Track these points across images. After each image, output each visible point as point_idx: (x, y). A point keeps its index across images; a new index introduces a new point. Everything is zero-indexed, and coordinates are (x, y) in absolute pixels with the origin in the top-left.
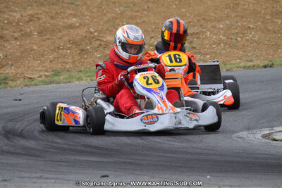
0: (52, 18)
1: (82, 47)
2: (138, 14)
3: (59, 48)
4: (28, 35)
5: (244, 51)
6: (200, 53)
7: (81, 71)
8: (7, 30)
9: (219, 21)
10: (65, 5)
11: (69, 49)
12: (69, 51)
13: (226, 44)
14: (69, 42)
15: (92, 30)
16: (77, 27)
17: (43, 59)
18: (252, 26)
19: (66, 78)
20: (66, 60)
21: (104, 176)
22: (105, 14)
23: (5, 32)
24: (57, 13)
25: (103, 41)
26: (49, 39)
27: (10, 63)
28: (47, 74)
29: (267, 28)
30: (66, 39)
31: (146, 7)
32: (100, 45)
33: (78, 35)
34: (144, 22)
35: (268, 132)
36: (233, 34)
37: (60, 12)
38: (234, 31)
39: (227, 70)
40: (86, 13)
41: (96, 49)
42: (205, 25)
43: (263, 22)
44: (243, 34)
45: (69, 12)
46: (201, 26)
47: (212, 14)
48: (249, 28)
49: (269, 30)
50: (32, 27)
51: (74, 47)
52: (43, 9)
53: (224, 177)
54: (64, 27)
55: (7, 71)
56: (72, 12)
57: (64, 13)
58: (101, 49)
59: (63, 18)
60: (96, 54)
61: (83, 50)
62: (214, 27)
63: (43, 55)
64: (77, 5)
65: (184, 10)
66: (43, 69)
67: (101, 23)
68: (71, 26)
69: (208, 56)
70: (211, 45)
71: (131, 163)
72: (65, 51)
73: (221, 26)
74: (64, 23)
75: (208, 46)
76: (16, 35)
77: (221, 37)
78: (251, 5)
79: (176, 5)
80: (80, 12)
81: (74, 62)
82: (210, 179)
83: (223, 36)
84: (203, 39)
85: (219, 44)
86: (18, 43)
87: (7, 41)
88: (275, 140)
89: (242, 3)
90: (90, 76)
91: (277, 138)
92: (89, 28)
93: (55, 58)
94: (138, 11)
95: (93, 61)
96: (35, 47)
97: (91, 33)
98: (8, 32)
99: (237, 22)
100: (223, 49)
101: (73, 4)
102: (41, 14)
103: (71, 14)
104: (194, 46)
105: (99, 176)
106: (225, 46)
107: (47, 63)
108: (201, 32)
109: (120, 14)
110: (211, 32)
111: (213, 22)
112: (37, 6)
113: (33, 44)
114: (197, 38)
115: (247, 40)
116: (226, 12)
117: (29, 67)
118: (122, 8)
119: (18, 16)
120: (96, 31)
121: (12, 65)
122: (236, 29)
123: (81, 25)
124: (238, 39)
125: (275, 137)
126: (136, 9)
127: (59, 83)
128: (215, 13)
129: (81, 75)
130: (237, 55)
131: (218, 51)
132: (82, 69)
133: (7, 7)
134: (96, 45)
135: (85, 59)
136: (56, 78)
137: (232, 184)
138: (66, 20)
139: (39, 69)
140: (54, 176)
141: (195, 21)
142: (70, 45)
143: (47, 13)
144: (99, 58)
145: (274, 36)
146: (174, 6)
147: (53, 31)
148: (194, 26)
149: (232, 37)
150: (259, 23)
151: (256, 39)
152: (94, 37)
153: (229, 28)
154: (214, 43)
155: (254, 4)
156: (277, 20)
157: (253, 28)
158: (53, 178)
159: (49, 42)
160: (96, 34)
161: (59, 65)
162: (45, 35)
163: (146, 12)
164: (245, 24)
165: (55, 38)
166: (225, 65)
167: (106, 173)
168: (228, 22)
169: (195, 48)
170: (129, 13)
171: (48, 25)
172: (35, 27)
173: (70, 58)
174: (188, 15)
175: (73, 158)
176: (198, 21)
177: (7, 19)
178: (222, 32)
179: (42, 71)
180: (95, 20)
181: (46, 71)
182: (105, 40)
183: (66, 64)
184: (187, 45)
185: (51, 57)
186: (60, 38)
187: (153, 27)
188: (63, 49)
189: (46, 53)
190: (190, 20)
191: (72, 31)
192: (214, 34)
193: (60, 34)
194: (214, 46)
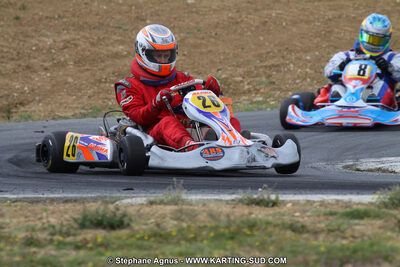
0: (93, 44)
2: (204, 42)
3: (100, 81)
4: (62, 65)
6: (280, 89)
8: (35, 58)
9: (306, 52)
10: (110, 29)
13: (313, 79)
14: (114, 73)
16: (125, 56)
17: (80, 94)
20: (110, 96)
23: (33, 61)
24: (99, 39)
26: (88, 70)
27: (37, 98)
28: (83, 111)
30: (109, 70)
31: (213, 34)
34: (210, 51)
37: (104, 38)
42: (288, 56)
45: (115, 37)
46: (283, 57)
47: (298, 44)
50: (67, 56)
52: (82, 33)
54: (108, 56)
55: (33, 108)
56: (119, 38)
57: (109, 39)
59: (107, 45)
62: (299, 59)
63: (80, 90)
64: (125, 30)
65: (262, 38)
66: (79, 106)
68: (117, 55)
69: (290, 93)
70: (294, 80)
72: (107, 85)
73: (308, 58)
74: (108, 51)
75: (290, 81)
76: (46, 65)
77: (308, 70)
78: (347, 34)
79: (252, 31)
80: (129, 38)
83: (310, 69)
84: (285, 72)
85: (305, 79)
86: (48, 75)
87: (35, 71)
89: (336, 30)
93: (94, 93)
94: (203, 39)
96: (70, 80)
98: (36, 60)
101: (120, 28)
103: (117, 40)
104: (273, 80)
106: (312, 81)
107: (85, 100)
108: (283, 64)
110: (295, 65)
111: (298, 52)
112: (75, 30)
113: (68, 75)
114: (278, 71)
116: (315, 41)
117: (61, 104)
118: (182, 35)
119: (49, 41)
121: (40, 101)
123: (130, 53)
126: (201, 36)
128: (301, 43)
133: (36, 31)
138: (110, 48)
139: (75, 105)
141: (276, 51)
142: (115, 78)
143: (87, 38)
146: (249, 33)
147: (94, 60)
148: (274, 57)
154: (299, 78)
155: (351, 32)
159: (88, 74)
161: (100, 101)
162: (84, 65)
163: (213, 40)
165: (95, 68)
168: (317, 53)
169: (274, 83)
170: (192, 41)
171: (88, 53)
172: (71, 55)
174: (267, 44)
176: (279, 51)
177: (36, 45)
178: (309, 65)
179: (77, 108)
181: (83, 108)
183: (110, 100)
184: (264, 79)
185: (90, 92)
186: (103, 69)
187: (222, 57)
188: (105, 82)
189: (83, 87)
190: (269, 50)
191: (117, 61)
192: (299, 67)
193: (103, 65)
194: (298, 81)
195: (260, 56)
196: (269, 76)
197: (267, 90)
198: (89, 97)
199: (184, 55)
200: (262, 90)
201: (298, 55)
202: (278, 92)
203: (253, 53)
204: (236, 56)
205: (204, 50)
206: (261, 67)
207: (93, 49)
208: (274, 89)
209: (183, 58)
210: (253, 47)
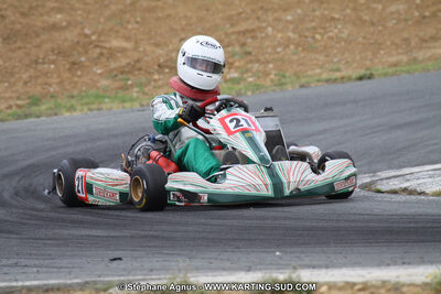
0: (24, 15)
1: (72, 59)
2: (159, 4)
3: (36, 62)
5: (327, 56)
6: (258, 61)
7: (72, 97)
9: (285, 10)
11: (53, 62)
12: (52, 66)
13: (297, 45)
14: (53, 51)
15: (87, 31)
16: (65, 28)
17: (12, 80)
18: (337, 16)
19: (51, 109)
20: (49, 80)
21: (115, 259)
22: (106, 6)
24: (31, 8)
25: (105, 48)
26: (20, 48)
28: (19, 102)
29: (360, 19)
30: (47, 46)
32: (102, 54)
33: (66, 40)
34: (169, 16)
35: (368, 180)
36: (308, 29)
37: (37, 6)
38: (309, 25)
39: (302, 86)
40: (77, 5)
41: (96, 62)
42: (264, 17)
43: (354, 9)
44: (324, 28)
45: (50, 4)
46: (258, 18)
48: (333, 19)
49: (364, 22)
51: (60, 58)
53: (302, 252)
54: (43, 29)
56: (55, 5)
58: (103, 60)
59: (42, 15)
60: (95, 69)
61: (74, 63)
62: (278, 20)
63: (12, 74)
66: (14, 95)
67: (102, 20)
68: (54, 27)
69: (271, 66)
70: (275, 47)
71: (157, 237)
72: (46, 66)
73: (289, 18)
75: (269, 50)
77: (290, 34)
80: (68, 4)
81: (61, 83)
82: (281, 258)
83: (294, 32)
84: (262, 38)
85: (287, 46)
88: (379, 191)
90: (87, 104)
91: (383, 188)
92: (83, 29)
93: (31, 77)
95: (91, 80)
97: (86, 36)
99: (314, 10)
100: (294, 54)
102: (6, 9)
103: (53, 9)
104: (249, 49)
105: (107, 260)
106: (296, 48)
107: (19, 86)
108: (259, 28)
109: (131, 5)
110: (273, 28)
111: (276, 11)
114: (253, 37)
115: (331, 38)
120: (94, 33)
122: (312, 21)
123: (69, 24)
124: (318, 36)
125: (379, 187)
127: (38, 117)
129: (73, 102)
130: (315, 62)
131: (286, 57)
132: (75, 93)
134: (95, 55)
135: (79, 77)
136: (34, 109)
137: (315, 263)
138: (46, 18)
139: (8, 95)
140: (37, 262)
141: (249, 11)
142: (55, 57)
143: (16, 7)
144: (101, 74)
145: (372, 29)
147: (26, 35)
148: (247, 19)
149: (307, 34)
150: (348, 11)
151: (344, 35)
152: (91, 43)
153: (301, 20)
154: (280, 44)
156: (375, 6)
157: (339, 20)
158: (35, 266)
159: (20, 53)
160: (94, 38)
161: (39, 88)
162: (15, 42)
164: (326, 12)
165: (29, 46)
166: (298, 77)
167: (117, 254)
168: (299, 11)
169: (250, 53)
170: (144, 4)
171: (18, 26)
173: (55, 75)
174: (237, 2)
175: (66, 232)
176: (253, 11)
178: (291, 27)
179: (11, 98)
180: (91, 16)
181: (18, 98)
182: (108, 45)
183: (50, 85)
184: (237, 49)
185: (25, 76)
186: (38, 46)
187: (184, 23)
188: (43, 63)
189: (16, 70)
190: (241, 10)
191: (56, 34)
192: (279, 31)
193: (38, 40)
194: (279, 50)
195: (230, 18)
196: (243, 45)
197: (242, 63)
198: (26, 83)
199: (137, 22)
200: (237, 64)
201: (276, 15)
202: (257, 65)
203: (220, 15)
204: (201, 20)
205: (160, 15)
206: (233, 33)
207: (24, 21)
208: (251, 62)
209: (136, 26)
210: (220, 7)
